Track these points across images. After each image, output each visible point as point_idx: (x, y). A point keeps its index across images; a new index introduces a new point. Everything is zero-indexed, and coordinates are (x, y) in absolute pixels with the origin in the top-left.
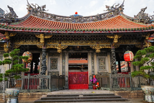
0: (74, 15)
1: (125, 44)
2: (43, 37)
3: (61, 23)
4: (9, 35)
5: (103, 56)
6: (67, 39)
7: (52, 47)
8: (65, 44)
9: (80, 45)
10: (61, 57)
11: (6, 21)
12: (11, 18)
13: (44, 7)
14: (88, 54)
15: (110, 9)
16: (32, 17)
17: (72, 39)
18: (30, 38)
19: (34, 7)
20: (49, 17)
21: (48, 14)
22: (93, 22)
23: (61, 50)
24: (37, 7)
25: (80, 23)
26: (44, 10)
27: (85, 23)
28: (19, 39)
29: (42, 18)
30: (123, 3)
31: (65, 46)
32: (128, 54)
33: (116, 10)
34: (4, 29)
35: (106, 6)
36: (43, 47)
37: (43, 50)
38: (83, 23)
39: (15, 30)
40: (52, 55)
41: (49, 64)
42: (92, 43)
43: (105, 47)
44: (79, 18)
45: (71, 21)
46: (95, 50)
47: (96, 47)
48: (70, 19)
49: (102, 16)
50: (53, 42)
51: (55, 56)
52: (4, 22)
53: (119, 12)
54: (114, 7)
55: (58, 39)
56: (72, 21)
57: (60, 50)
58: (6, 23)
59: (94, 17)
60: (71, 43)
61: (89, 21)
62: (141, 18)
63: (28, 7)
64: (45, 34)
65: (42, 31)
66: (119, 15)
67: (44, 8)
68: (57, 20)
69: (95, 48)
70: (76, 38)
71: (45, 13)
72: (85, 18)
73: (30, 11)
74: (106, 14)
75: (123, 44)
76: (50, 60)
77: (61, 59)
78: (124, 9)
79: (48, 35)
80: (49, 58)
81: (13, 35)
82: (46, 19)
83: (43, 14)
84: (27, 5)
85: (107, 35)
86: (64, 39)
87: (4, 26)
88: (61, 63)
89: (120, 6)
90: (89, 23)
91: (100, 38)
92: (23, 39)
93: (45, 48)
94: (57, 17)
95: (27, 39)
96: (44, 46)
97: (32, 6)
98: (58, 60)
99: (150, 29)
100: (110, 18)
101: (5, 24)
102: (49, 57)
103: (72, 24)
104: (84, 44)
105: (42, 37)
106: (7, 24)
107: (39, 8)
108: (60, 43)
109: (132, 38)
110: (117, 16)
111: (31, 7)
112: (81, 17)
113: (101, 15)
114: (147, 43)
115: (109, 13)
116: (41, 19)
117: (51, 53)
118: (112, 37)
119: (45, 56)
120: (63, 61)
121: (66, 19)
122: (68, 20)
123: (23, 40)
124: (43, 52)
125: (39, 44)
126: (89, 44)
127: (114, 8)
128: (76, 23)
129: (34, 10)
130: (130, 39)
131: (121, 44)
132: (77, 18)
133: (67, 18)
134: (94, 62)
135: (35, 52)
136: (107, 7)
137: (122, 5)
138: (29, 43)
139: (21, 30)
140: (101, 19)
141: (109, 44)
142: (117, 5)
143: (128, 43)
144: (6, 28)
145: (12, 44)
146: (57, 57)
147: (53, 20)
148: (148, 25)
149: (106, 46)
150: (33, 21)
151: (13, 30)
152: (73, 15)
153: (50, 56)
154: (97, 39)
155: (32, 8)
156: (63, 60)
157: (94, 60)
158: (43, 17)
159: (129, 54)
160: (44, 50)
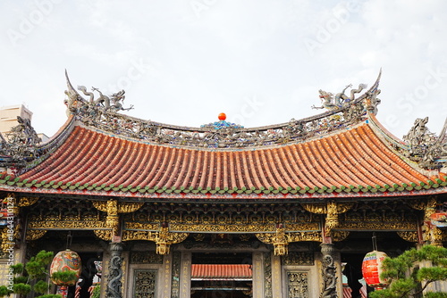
0: (216, 124)
1: (363, 230)
2: (115, 209)
3: (170, 150)
4: (18, 201)
5: (302, 264)
6: (185, 213)
7: (140, 237)
8: (181, 230)
9: (226, 232)
10: (167, 267)
11: (12, 163)
12: (26, 152)
13: (119, 97)
14: (255, 257)
15: (333, 102)
16: (80, 129)
17: (201, 213)
18: (75, 210)
19: (88, 98)
20: (135, 130)
21: (130, 122)
22: (276, 146)
23: (167, 245)
24: (97, 97)
25: (235, 150)
26: (118, 107)
27: (250, 149)
28: (44, 214)
29: (110, 134)
30: (377, 83)
31: (179, 233)
32: (371, 262)
33: (353, 107)
34: (6, 187)
35: (320, 91)
36: (113, 238)
37: (113, 247)
38: (242, 150)
39: (36, 191)
40: (139, 260)
41: (130, 287)
42: (264, 224)
43: (303, 239)
44: (231, 134)
45: (205, 145)
46: (271, 247)
47: (273, 239)
48: (202, 135)
49: (307, 124)
50: (145, 222)
51: (150, 262)
52: (4, 166)
53: (362, 112)
54: (348, 94)
55: (160, 212)
56: (207, 141)
57: (164, 248)
58: (12, 169)
59: (281, 128)
60: (197, 224)
61: (264, 142)
62: (411, 152)
63: (67, 98)
64: (120, 201)
65: (112, 194)
66: (362, 124)
67: (120, 102)
68: (160, 139)
69: (271, 241)
70: (213, 211)
71: (123, 117)
72: (251, 132)
73: (74, 111)
74: (318, 118)
75: (359, 230)
76: (135, 274)
77: (167, 271)
78: (379, 101)
79: (130, 204)
80: (131, 270)
81: (27, 203)
82: (123, 137)
83: (116, 121)
84: (66, 93)
85: (305, 205)
86: (177, 213)
87: (7, 178)
88: (168, 286)
89: (367, 94)
90: (261, 149)
91: (288, 212)
92: (55, 212)
93: (119, 241)
94: (158, 131)
95: (66, 214)
96: (117, 234)
97: (81, 94)
98: (160, 274)
99: (432, 188)
100: (333, 134)
101: (9, 171)
102: (132, 266)
103: (206, 155)
104: (239, 229)
105: (110, 208)
106: (15, 170)
107: (102, 101)
108: (166, 226)
109: (388, 211)
110: (357, 126)
111: (78, 98)
112: (236, 129)
113: (301, 123)
114: (429, 228)
115: (331, 117)
116: (109, 138)
117: (136, 252)
118: (320, 210)
119: (119, 266)
120: (173, 280)
121: (189, 137)
122: (195, 139)
123: (55, 216)
124: (113, 254)
125: (102, 228)
126: (252, 229)
127: (348, 101)
128: (219, 150)
129: (88, 107)
130: (381, 215)
131: (352, 229)
132: (223, 131)
133: (191, 134)
134: (270, 283)
135: (88, 249)
136: (324, 96)
137: (375, 90)
138: (74, 225)
139: (53, 191)
140: (303, 136)
141: (315, 230)
142: (357, 88)
143: (374, 226)
144: (13, 183)
145: (23, 227)
146: (154, 266)
147: (147, 141)
148: (431, 174)
149: (306, 234)
150: (83, 147)
151: (31, 191)
152: (210, 125)
153: (135, 262)
154: (276, 213)
155: (81, 100)
156: (173, 276)
157: (270, 277)
158: (116, 130)
159: (375, 260)
160: (117, 248)
